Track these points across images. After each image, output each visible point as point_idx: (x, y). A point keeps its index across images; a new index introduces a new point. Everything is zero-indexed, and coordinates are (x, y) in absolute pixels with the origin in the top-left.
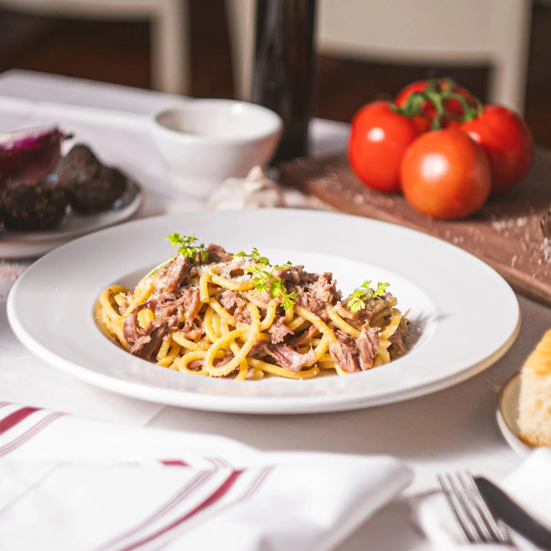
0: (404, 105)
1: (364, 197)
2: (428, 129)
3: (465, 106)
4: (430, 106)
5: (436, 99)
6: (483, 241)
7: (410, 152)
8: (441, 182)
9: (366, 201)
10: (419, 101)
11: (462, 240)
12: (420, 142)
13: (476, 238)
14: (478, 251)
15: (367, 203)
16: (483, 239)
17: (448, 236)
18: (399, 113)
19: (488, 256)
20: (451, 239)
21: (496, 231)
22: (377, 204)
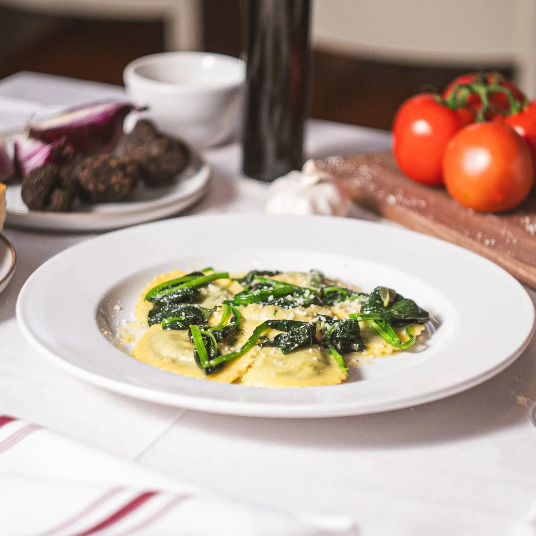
0: (449, 97)
1: (397, 198)
2: (472, 120)
3: (511, 99)
4: (475, 99)
5: (482, 91)
6: (515, 243)
7: (452, 145)
8: (484, 176)
9: (398, 201)
10: (464, 93)
11: (493, 242)
12: (462, 135)
13: (508, 240)
14: (509, 253)
15: (400, 203)
16: (515, 241)
17: (479, 238)
18: (444, 104)
19: (519, 259)
20: (482, 241)
21: (529, 233)
22: (410, 205)
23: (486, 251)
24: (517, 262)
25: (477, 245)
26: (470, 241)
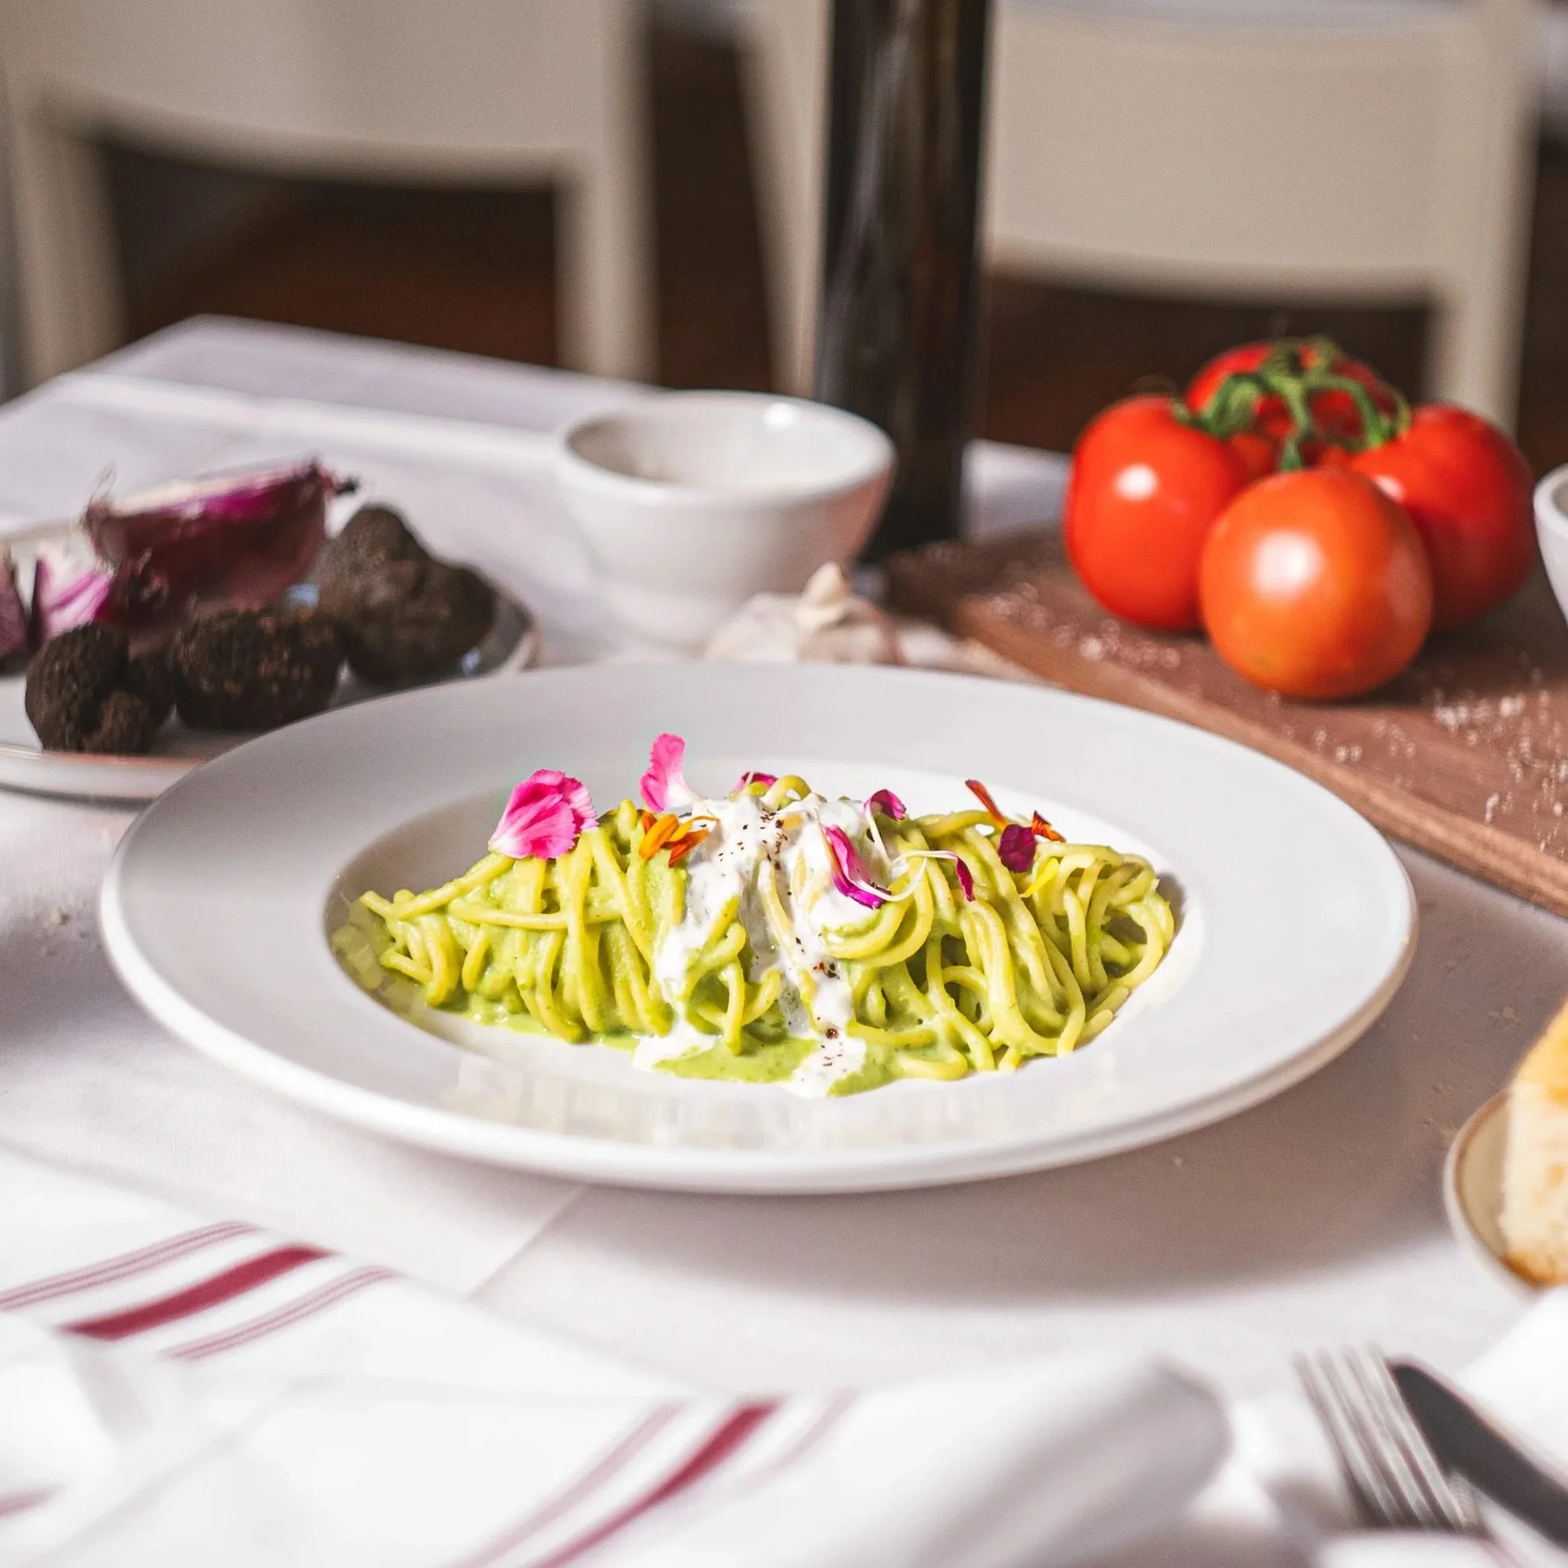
0: (1209, 408)
1: (1105, 643)
2: (1270, 468)
3: (1366, 408)
4: (1274, 409)
5: (1291, 389)
6: (1412, 756)
7: (1222, 527)
8: (1303, 604)
9: (1108, 652)
10: (1246, 394)
11: (1357, 753)
12: (1249, 503)
13: (1393, 748)
14: (1398, 780)
15: (1113, 657)
16: (1410, 750)
17: (1320, 744)
18: (1197, 426)
19: (1423, 795)
20: (1329, 751)
21: (1444, 728)
22: (1138, 660)
23: (1340, 775)
24: (1421, 804)
25: (1315, 760)
26: (1297, 751)
